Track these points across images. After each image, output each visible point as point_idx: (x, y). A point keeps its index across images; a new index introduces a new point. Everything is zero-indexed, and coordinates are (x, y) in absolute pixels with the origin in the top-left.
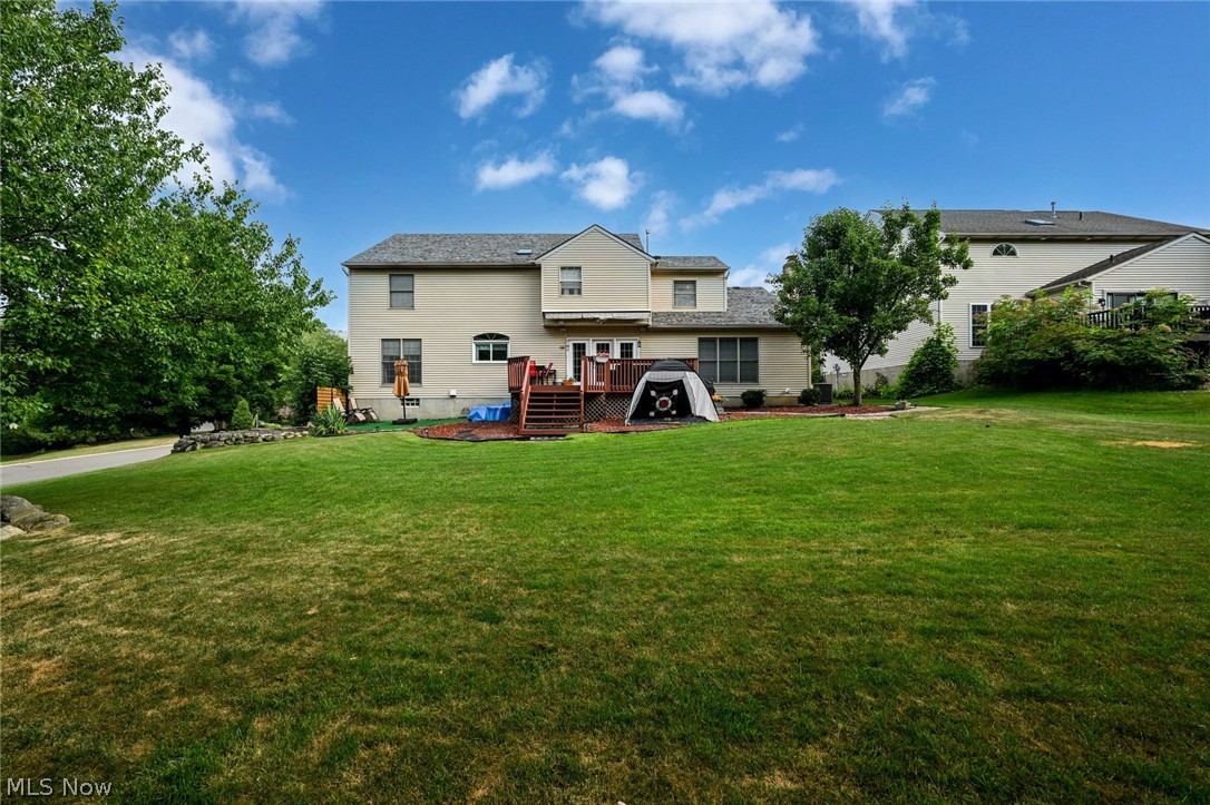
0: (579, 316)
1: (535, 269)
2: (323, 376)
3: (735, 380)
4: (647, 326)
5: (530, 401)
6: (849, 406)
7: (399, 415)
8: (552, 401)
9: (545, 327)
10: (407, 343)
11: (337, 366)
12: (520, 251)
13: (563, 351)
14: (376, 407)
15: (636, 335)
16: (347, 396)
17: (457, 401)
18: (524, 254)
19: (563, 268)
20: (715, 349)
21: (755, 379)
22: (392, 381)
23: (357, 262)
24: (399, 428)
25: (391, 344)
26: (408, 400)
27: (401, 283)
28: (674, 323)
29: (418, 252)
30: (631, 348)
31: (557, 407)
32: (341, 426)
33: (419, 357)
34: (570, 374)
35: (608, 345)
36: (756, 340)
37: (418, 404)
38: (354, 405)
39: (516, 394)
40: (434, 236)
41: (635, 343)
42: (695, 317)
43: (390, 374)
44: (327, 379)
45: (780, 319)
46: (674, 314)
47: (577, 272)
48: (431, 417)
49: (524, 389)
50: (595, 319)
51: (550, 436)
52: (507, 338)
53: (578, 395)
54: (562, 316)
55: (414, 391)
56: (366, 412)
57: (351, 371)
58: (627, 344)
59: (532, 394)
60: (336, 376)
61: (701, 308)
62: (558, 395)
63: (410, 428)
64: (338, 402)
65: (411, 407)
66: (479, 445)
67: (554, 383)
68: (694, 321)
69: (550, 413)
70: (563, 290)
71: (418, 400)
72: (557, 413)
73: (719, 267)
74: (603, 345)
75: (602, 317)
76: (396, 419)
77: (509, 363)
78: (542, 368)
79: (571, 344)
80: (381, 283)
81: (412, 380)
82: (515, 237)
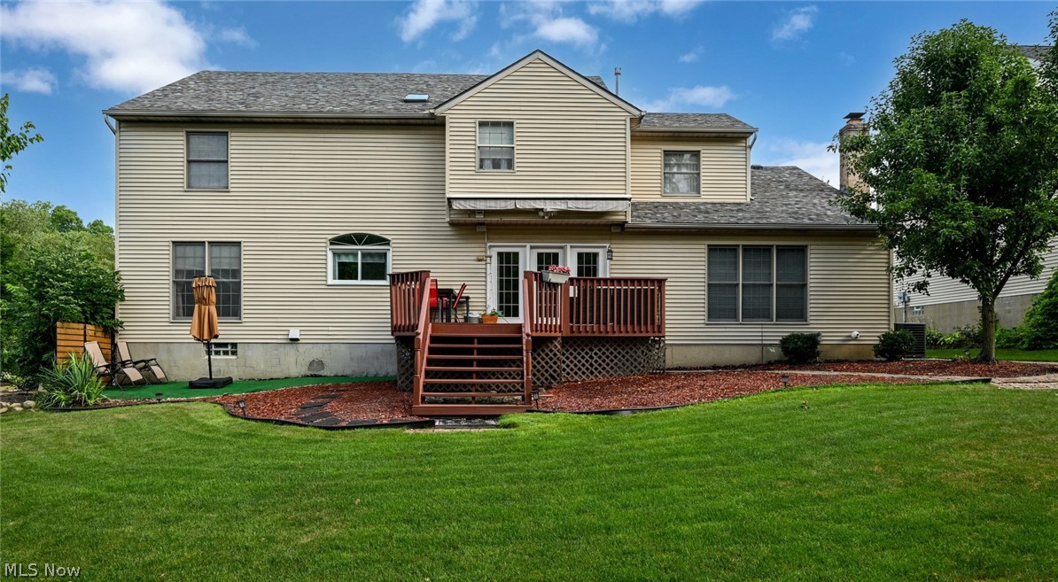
0: (510, 205)
1: (435, 125)
2: (67, 302)
3: (768, 316)
4: (622, 225)
5: (431, 351)
6: (974, 362)
7: (200, 372)
8: (470, 352)
9: (452, 224)
10: (216, 249)
11: (92, 288)
12: (410, 97)
13: (481, 265)
14: (162, 357)
15: (603, 240)
16: (113, 338)
17: (301, 348)
18: (417, 101)
19: (482, 124)
20: (736, 264)
21: (800, 314)
22: (190, 313)
23: (131, 111)
24: (199, 395)
25: (190, 250)
26: (217, 345)
27: (206, 146)
28: (668, 220)
29: (237, 96)
30: (595, 262)
31: (481, 363)
32: (96, 391)
33: (236, 273)
34: (493, 304)
35: (556, 255)
36: (802, 250)
37: (234, 353)
38: (124, 354)
39: (405, 339)
40: (264, 74)
41: (602, 254)
42: (700, 211)
43: (186, 300)
44: (75, 308)
45: (860, 211)
46: (665, 205)
47: (505, 130)
48: (257, 375)
49: (421, 330)
50: (536, 211)
51: (470, 417)
52: (385, 241)
53: (519, 340)
54: (481, 206)
55: (226, 331)
56: (145, 366)
57: (119, 295)
58: (588, 254)
59: (433, 339)
60: (94, 304)
61: (708, 196)
62: (482, 340)
63: (218, 395)
64: (93, 348)
65: (222, 357)
66: (339, 437)
67: (467, 319)
68: (700, 217)
69: (469, 375)
70: (482, 161)
71: (234, 345)
72: (479, 375)
73: (738, 128)
74: (548, 255)
75: (549, 207)
76: (194, 379)
77: (393, 283)
78: (449, 293)
79: (494, 253)
80: (173, 146)
81: (223, 312)
82: (399, 77)
